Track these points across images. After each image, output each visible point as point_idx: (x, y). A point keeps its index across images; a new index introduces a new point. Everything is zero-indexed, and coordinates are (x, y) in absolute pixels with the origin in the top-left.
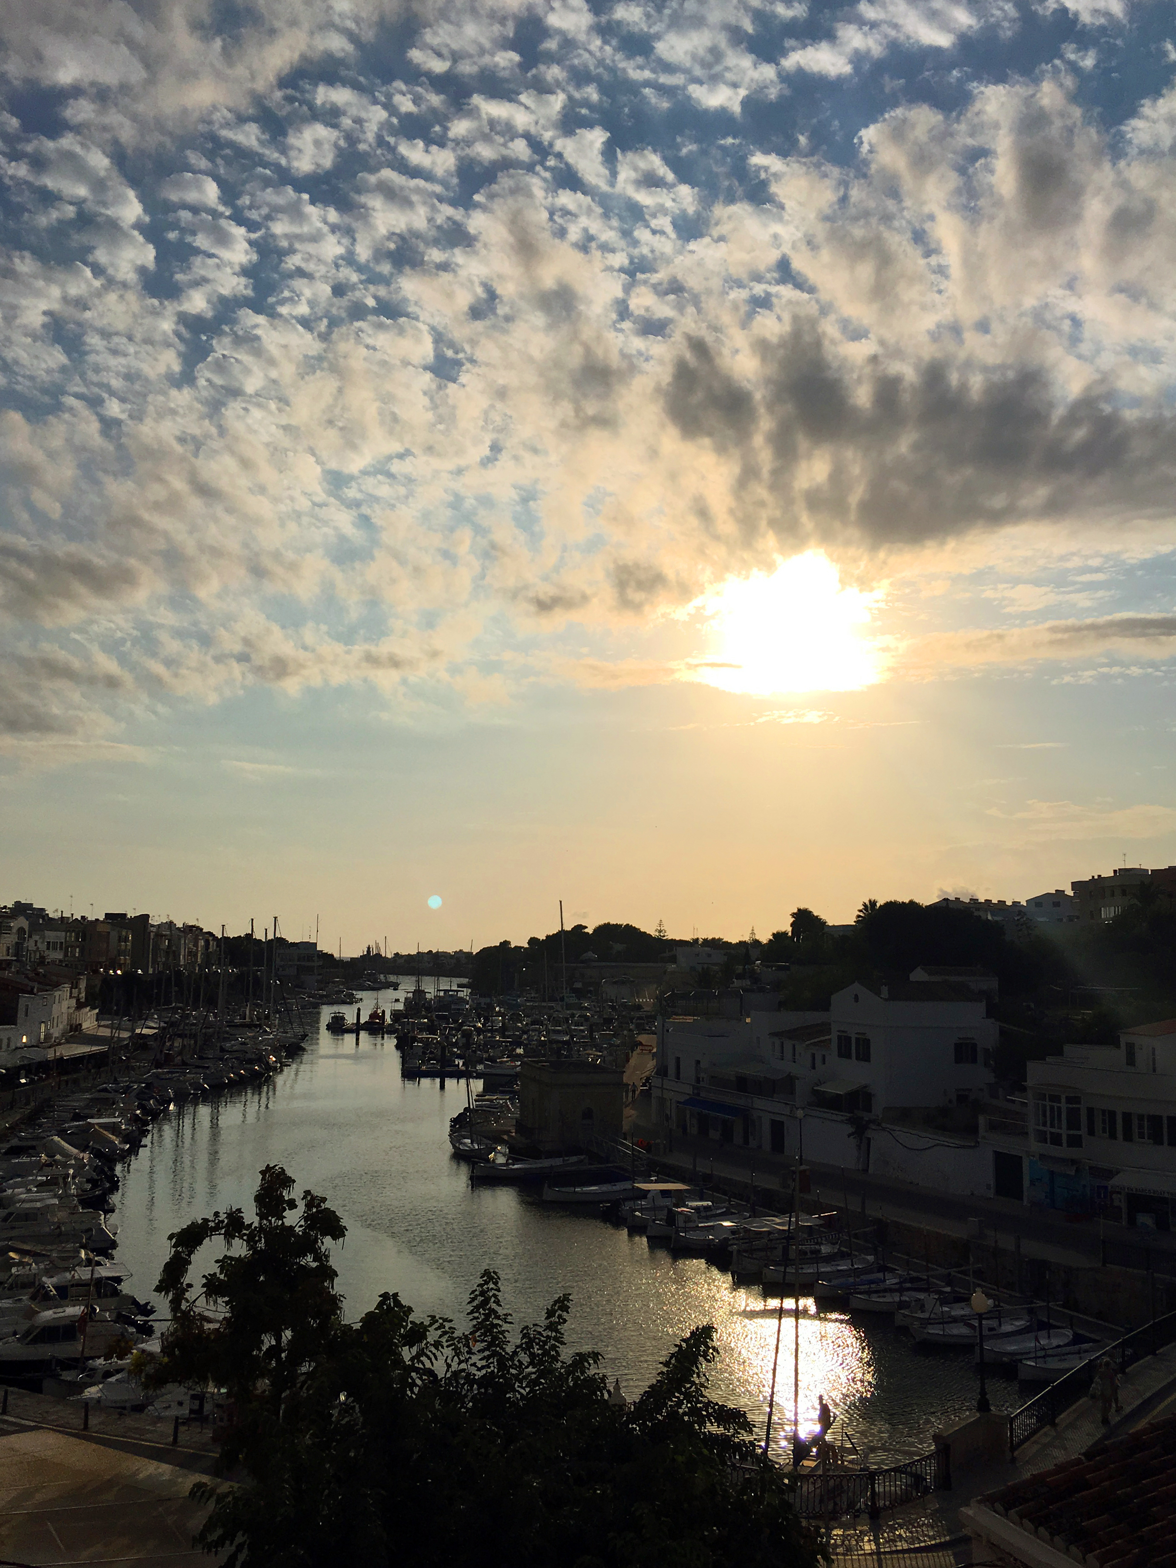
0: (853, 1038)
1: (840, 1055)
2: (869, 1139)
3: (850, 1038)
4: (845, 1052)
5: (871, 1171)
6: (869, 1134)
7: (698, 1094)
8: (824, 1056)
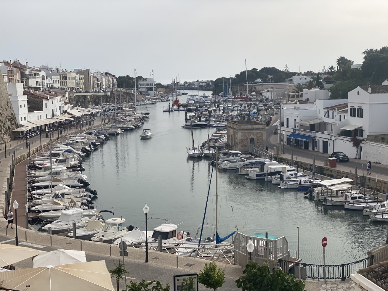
0: (357, 108)
1: (351, 116)
2: (361, 147)
3: (355, 109)
4: (353, 114)
5: (362, 159)
6: (361, 145)
7: (295, 132)
8: (345, 116)
